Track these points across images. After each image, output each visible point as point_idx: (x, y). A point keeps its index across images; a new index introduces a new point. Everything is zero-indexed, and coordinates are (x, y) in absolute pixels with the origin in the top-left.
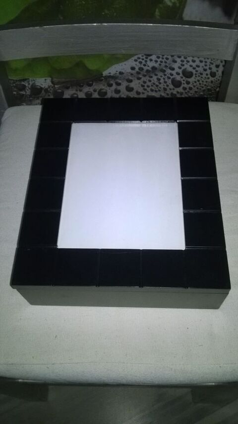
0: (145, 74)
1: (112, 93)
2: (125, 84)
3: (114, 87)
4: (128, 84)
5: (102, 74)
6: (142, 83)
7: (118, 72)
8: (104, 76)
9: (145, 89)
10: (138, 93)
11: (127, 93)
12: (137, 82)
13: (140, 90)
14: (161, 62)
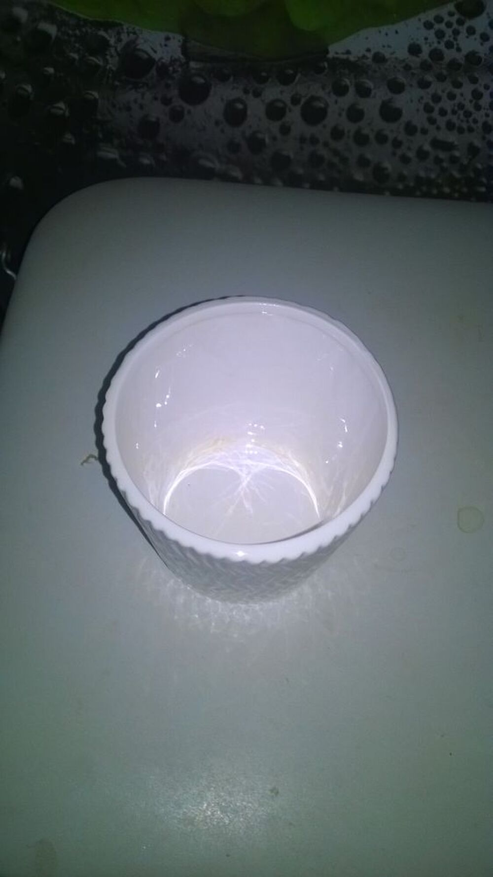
0: (445, 72)
1: (340, 115)
2: (381, 94)
3: (350, 97)
4: (390, 95)
5: (327, 52)
6: (428, 100)
7: (372, 52)
8: (330, 55)
9: (432, 121)
10: (410, 129)
11: (380, 124)
12: (417, 92)
13: (420, 120)
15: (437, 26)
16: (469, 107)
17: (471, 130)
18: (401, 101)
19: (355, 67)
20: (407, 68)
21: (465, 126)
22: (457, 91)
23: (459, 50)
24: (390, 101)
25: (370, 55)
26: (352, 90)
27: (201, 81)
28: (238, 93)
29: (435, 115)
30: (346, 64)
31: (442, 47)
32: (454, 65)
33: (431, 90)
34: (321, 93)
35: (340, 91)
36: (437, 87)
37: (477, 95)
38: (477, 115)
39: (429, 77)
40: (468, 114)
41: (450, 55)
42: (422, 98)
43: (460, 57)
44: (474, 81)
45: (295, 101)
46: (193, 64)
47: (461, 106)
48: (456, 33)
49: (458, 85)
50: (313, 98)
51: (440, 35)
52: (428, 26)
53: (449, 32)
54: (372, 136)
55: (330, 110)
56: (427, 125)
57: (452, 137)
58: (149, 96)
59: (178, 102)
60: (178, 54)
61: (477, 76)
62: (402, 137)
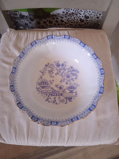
1: (55, 22)
2: (60, 19)
6: (67, 19)
7: (57, 13)
8: (51, 14)
9: (69, 22)
10: (66, 23)
11: (61, 22)
12: (65, 18)
13: (67, 22)
14: (76, 10)
15: (66, 9)
16: (74, 20)
17: (75, 23)
18: (63, 19)
19: (55, 15)
20: (63, 15)
21: (74, 22)
22: (71, 17)
23: (70, 12)
24: (62, 19)
25: (57, 14)
26: (55, 18)
27: (33, 18)
28: (38, 20)
29: (69, 21)
30: (54, 15)
31: (68, 12)
32: (70, 14)
33: (67, 17)
34: (51, 19)
35: (54, 19)
36: (68, 17)
37: (74, 18)
38: (75, 21)
39: (67, 16)
40: (74, 21)
41: (69, 13)
42: (66, 19)
43: (71, 13)
44: (74, 16)
45: (47, 21)
46: (31, 16)
47: (72, 19)
48: (69, 10)
49: (72, 17)
50: (50, 20)
51: (67, 10)
52: (65, 9)
53: (68, 10)
54: (60, 24)
55: (53, 22)
56: (68, 22)
57: (72, 24)
59: (30, 21)
60: (28, 15)
61: (74, 15)
62: (65, 24)
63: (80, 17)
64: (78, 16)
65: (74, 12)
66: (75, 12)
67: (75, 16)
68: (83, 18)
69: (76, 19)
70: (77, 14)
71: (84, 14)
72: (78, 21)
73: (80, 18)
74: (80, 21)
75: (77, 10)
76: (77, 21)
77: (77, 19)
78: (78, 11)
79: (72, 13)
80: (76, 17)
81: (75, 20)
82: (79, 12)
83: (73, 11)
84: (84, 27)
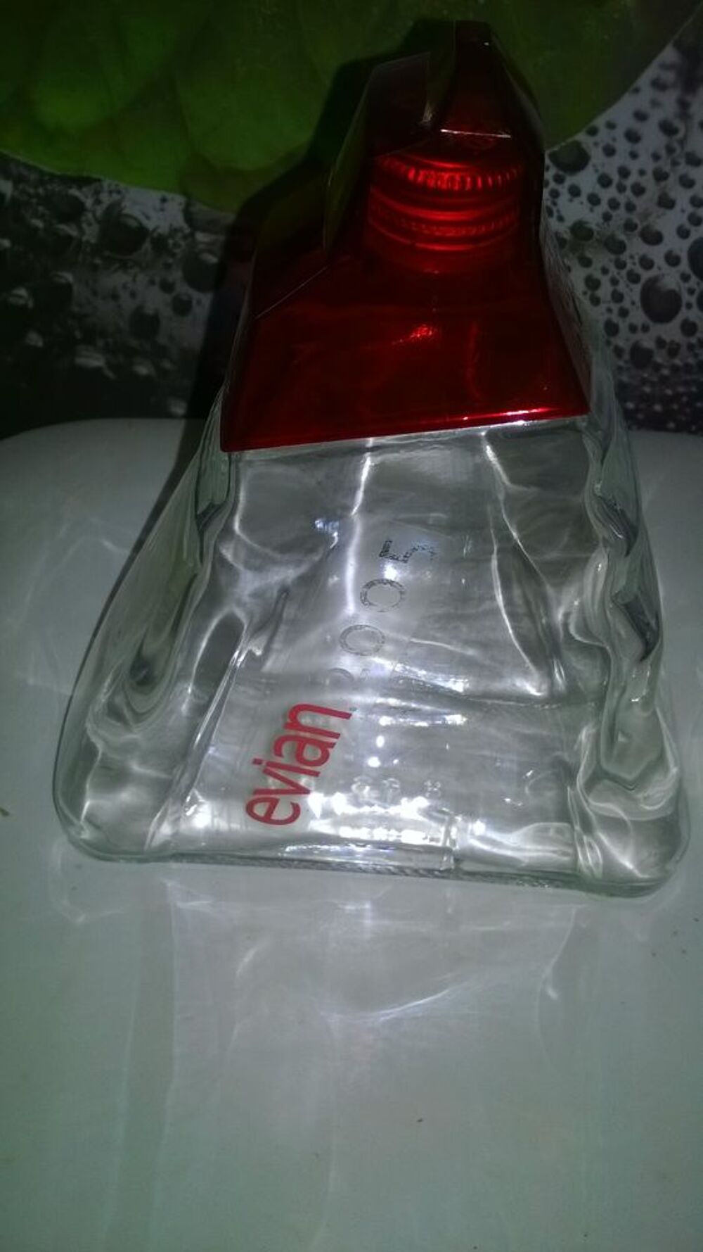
14: (614, 204)
23: (561, 219)
27: (213, 260)
37: (593, 284)
38: (594, 311)
43: (564, 229)
44: (586, 263)
46: (200, 236)
58: (142, 278)
59: (183, 289)
60: (180, 221)
61: (588, 255)
63: (647, 263)
64: (624, 257)
65: (593, 218)
66: (607, 217)
67: (602, 259)
68: (671, 280)
69: (605, 291)
70: (622, 237)
71: (683, 233)
72: (624, 313)
73: (646, 275)
74: (638, 316)
75: (622, 199)
76: (615, 318)
77: (617, 297)
78: (630, 207)
79: (581, 231)
80: (605, 271)
81: (596, 301)
82: (646, 215)
83: (587, 204)
84: (675, 369)
